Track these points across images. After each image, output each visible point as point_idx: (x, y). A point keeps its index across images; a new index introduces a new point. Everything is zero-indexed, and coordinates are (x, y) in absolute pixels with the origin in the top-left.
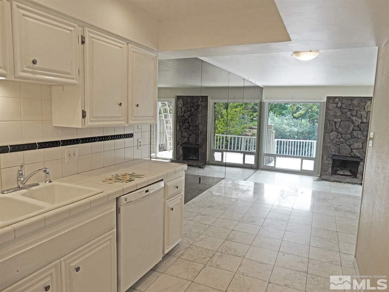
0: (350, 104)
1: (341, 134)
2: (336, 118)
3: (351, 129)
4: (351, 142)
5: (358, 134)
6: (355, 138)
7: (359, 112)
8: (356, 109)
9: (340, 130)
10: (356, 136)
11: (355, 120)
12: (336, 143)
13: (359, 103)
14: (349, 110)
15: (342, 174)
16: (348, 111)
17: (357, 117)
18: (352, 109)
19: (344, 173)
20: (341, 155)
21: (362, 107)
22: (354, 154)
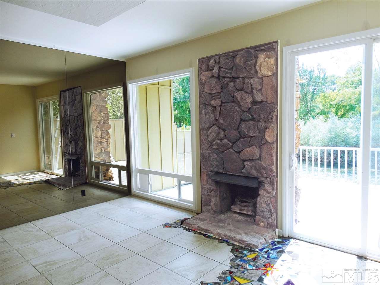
0: (231, 67)
1: (224, 130)
2: (214, 99)
3: (237, 118)
4: (240, 145)
5: (249, 129)
6: (245, 137)
7: (247, 80)
8: (241, 76)
9: (221, 121)
10: (247, 133)
11: (241, 99)
12: (217, 149)
13: (245, 62)
14: (232, 79)
15: (238, 211)
16: (231, 81)
17: (246, 92)
18: (236, 76)
19: (240, 210)
20: (227, 173)
21: (251, 69)
22: (246, 172)
